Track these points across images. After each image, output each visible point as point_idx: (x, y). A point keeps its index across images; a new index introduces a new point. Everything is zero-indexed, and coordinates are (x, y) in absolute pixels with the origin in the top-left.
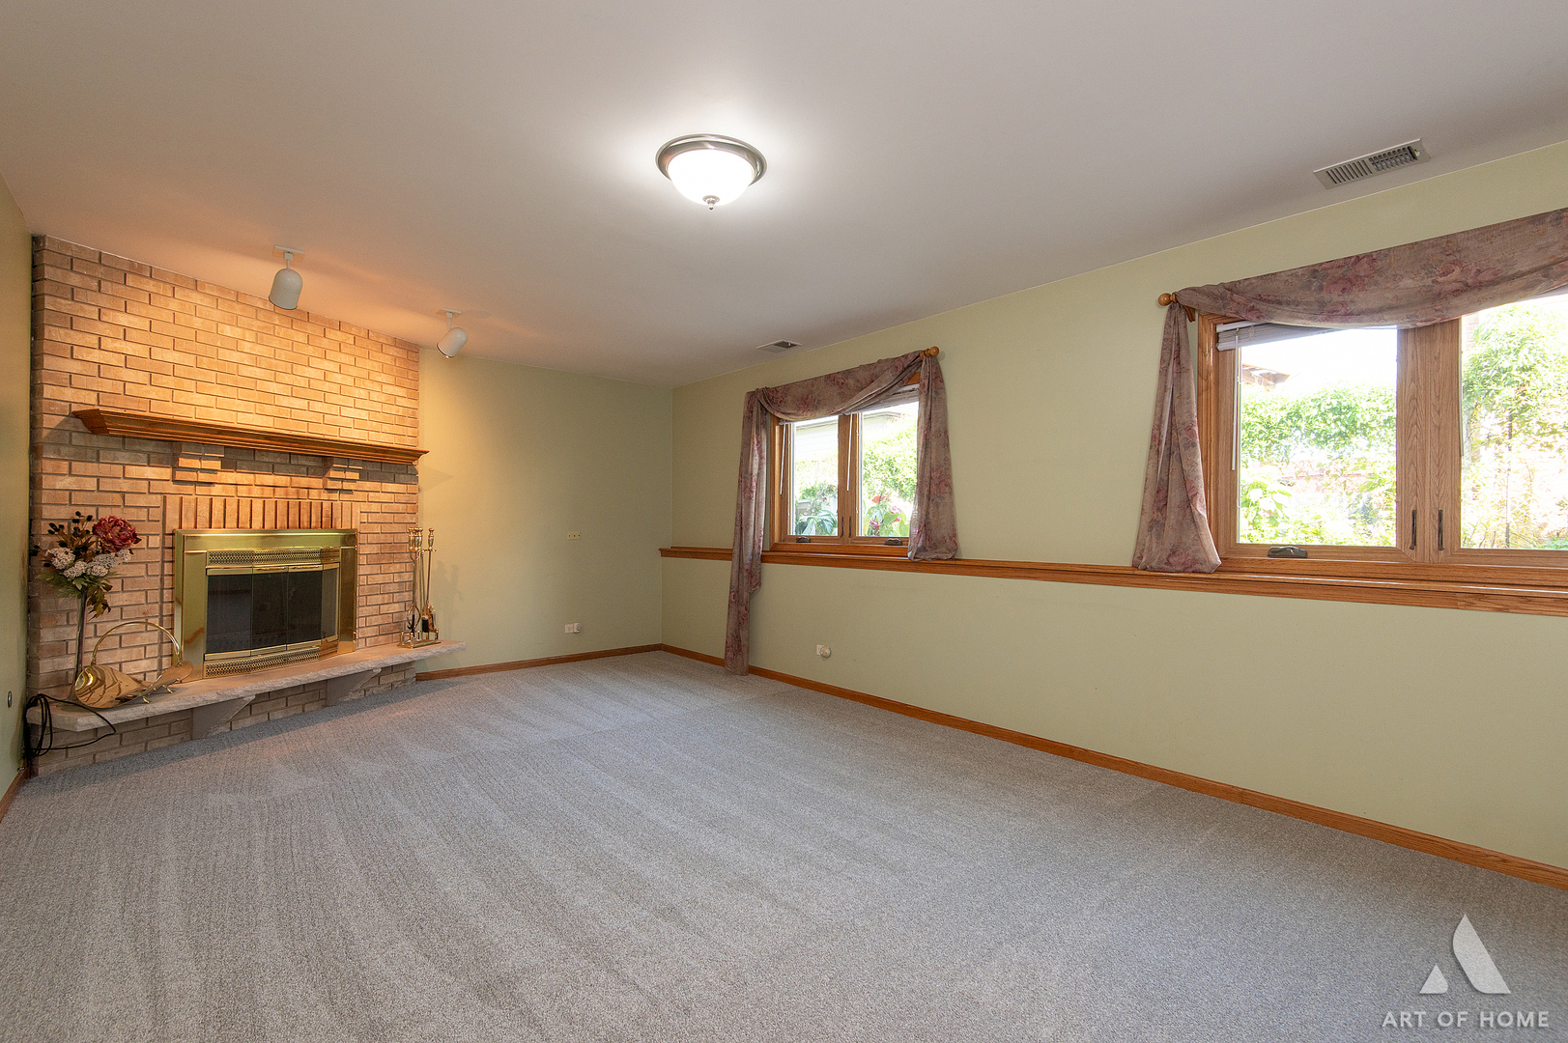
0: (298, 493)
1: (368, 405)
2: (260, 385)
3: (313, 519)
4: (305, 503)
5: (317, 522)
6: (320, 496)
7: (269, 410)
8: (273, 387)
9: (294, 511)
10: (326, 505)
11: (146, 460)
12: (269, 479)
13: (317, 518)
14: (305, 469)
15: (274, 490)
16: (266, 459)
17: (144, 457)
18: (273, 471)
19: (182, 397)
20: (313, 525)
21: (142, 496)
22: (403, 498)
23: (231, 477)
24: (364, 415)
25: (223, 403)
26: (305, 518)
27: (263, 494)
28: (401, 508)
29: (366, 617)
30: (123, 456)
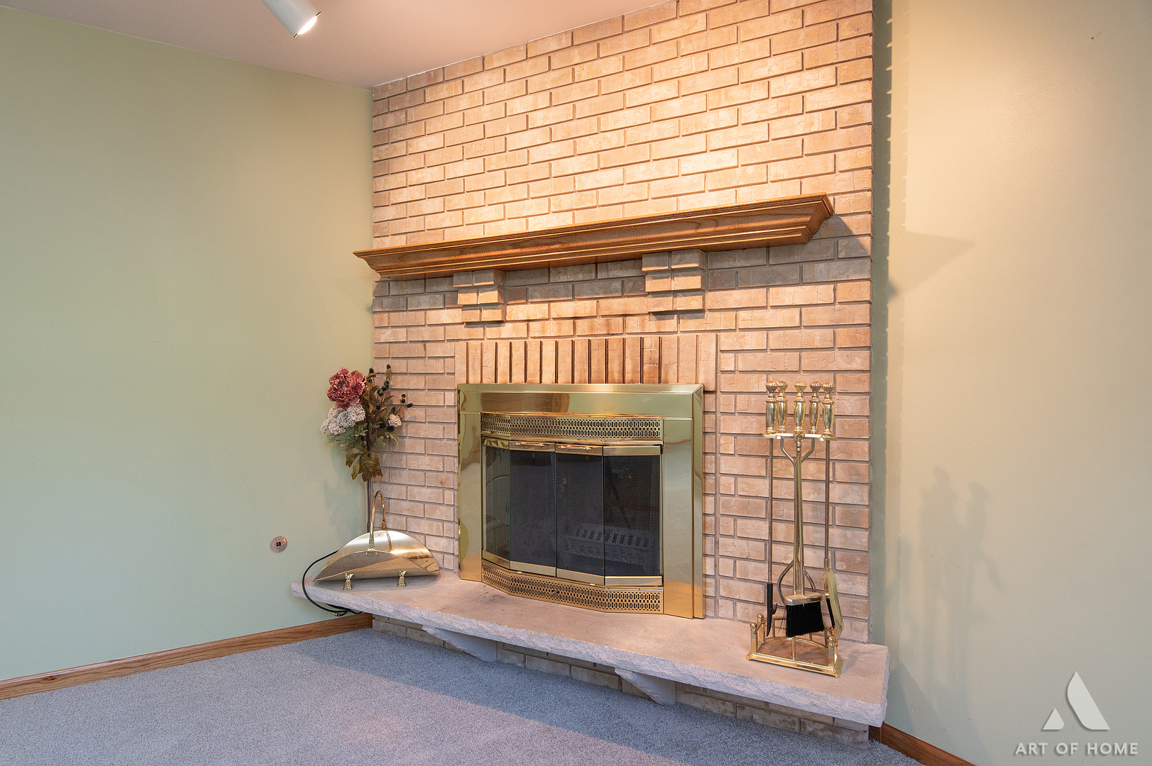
0: (608, 325)
1: (736, 136)
2: (558, 168)
3: (629, 367)
4: (614, 342)
5: (634, 372)
6: (643, 326)
7: (566, 201)
8: (573, 165)
9: (598, 355)
10: (650, 342)
11: (442, 301)
12: (567, 308)
13: (634, 365)
14: (618, 284)
15: (574, 324)
16: (563, 278)
17: (440, 297)
18: (574, 296)
19: (472, 216)
20: (628, 376)
21: (440, 344)
22: (822, 316)
23: (518, 311)
24: (728, 158)
25: (513, 210)
26: (615, 366)
27: (559, 330)
28: (819, 337)
29: (735, 559)
30: (425, 300)
